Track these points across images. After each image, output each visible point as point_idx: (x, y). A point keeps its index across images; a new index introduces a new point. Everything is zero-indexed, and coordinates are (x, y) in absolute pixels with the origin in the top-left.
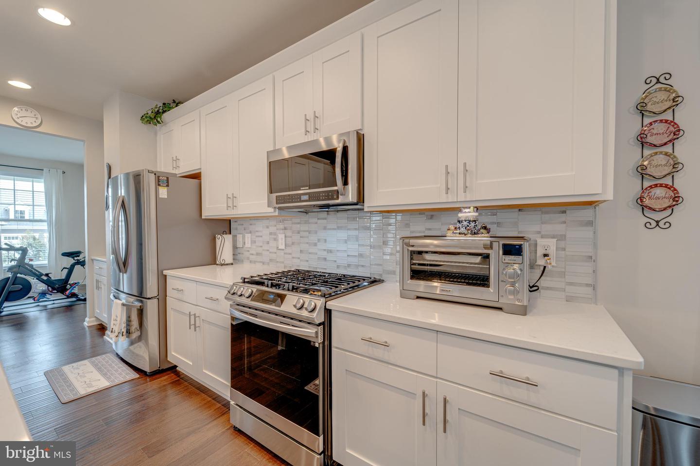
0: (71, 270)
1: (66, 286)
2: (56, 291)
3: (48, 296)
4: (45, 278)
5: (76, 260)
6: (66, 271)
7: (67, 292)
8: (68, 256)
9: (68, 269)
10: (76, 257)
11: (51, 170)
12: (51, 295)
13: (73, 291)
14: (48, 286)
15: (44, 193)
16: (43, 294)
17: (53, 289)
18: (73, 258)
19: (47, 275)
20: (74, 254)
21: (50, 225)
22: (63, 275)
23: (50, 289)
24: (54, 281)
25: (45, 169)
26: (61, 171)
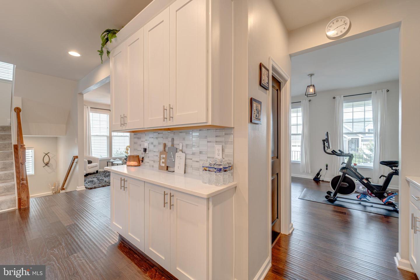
0: (388, 179)
1: (384, 193)
2: (374, 195)
3: (368, 197)
4: (366, 182)
5: (394, 170)
6: (383, 179)
7: (384, 200)
8: (386, 165)
9: (386, 177)
10: (394, 167)
11: (377, 91)
12: (370, 197)
13: (390, 200)
14: (368, 189)
15: (372, 111)
16: (364, 194)
17: (372, 193)
18: (391, 167)
19: (367, 179)
20: (391, 164)
21: (375, 136)
22: (381, 182)
23: (370, 192)
24: (373, 186)
25: (372, 92)
26: (386, 90)
